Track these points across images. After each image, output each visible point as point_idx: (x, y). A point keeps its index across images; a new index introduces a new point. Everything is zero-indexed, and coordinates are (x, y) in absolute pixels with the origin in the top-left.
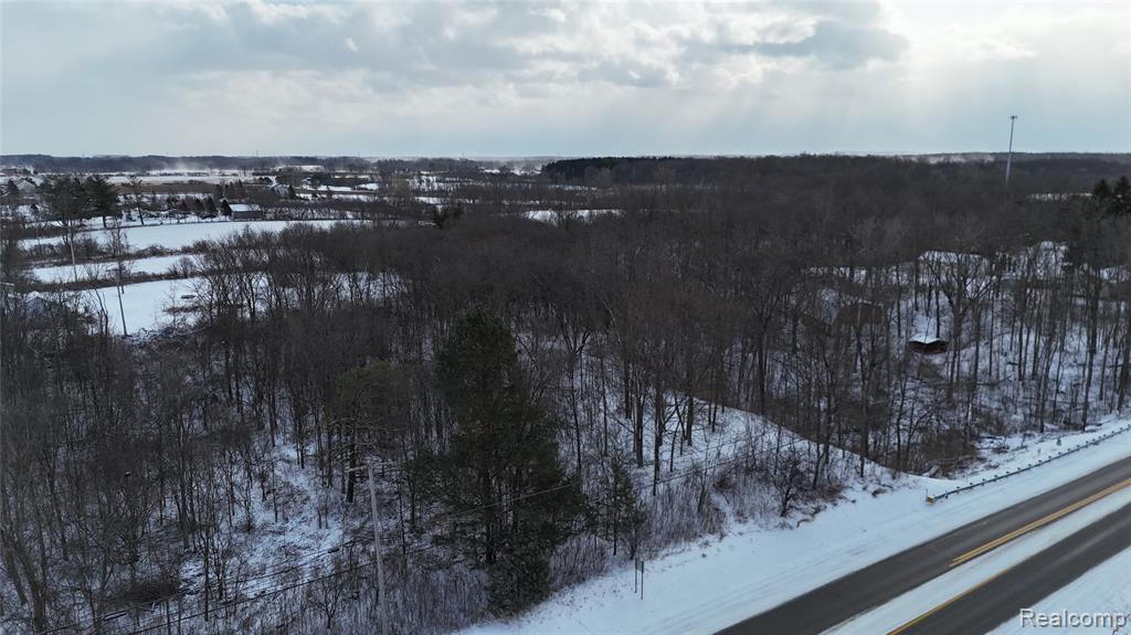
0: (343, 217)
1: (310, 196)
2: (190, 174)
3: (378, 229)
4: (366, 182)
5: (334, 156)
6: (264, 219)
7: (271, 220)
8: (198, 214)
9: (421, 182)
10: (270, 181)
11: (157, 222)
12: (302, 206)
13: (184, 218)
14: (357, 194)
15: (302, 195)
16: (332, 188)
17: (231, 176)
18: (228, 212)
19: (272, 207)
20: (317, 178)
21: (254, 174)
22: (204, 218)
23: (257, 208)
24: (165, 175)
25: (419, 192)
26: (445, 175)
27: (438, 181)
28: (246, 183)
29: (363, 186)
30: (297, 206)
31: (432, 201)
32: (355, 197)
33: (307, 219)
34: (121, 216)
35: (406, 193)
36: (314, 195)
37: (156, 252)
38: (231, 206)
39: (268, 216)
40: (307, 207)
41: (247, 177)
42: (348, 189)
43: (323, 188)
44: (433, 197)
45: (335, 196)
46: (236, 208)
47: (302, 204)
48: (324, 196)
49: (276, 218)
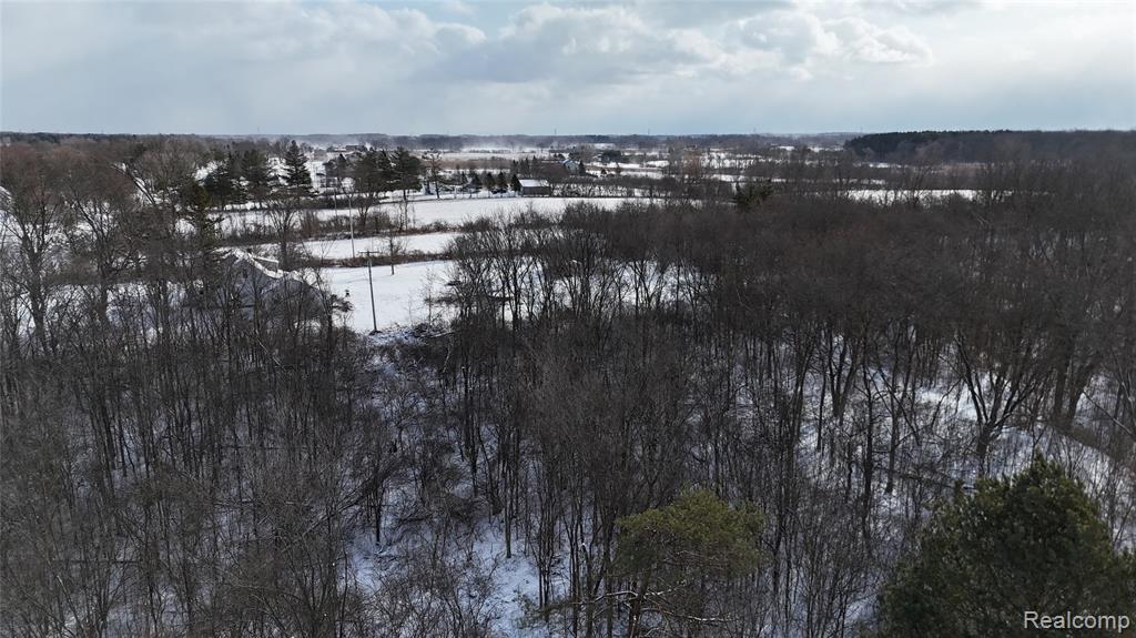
0: (630, 194)
1: (599, 173)
2: (494, 152)
3: (669, 209)
4: (654, 159)
5: (624, 134)
6: (551, 195)
7: (558, 196)
8: (489, 189)
9: (711, 159)
10: (563, 158)
11: (452, 196)
12: (590, 182)
13: (477, 192)
14: (643, 170)
15: (592, 172)
16: (621, 165)
17: (529, 152)
18: (517, 187)
19: (560, 183)
20: (609, 156)
21: (551, 151)
22: (495, 193)
23: (545, 183)
24: (474, 152)
25: (710, 169)
26: (735, 152)
27: (730, 159)
28: (542, 159)
29: (651, 163)
30: (584, 183)
31: (726, 178)
32: (644, 174)
33: (593, 196)
34: (419, 189)
35: (695, 170)
36: (603, 171)
37: (440, 228)
38: (521, 181)
39: (556, 192)
40: (594, 184)
41: (544, 154)
42: (636, 166)
43: (613, 165)
44: (726, 174)
45: (623, 173)
46: (526, 183)
47: (590, 181)
48: (613, 173)
49: (563, 195)
